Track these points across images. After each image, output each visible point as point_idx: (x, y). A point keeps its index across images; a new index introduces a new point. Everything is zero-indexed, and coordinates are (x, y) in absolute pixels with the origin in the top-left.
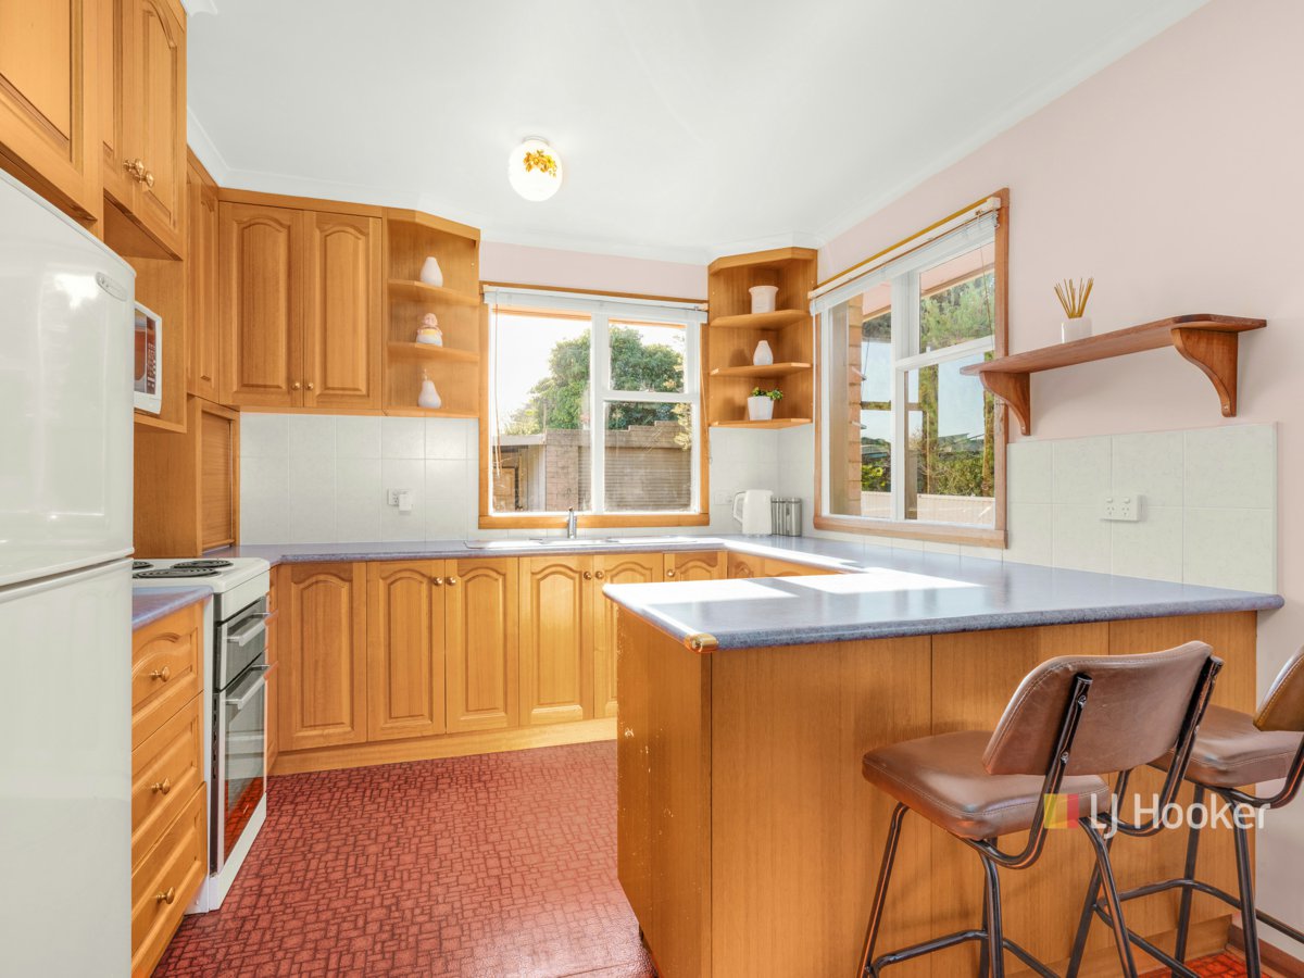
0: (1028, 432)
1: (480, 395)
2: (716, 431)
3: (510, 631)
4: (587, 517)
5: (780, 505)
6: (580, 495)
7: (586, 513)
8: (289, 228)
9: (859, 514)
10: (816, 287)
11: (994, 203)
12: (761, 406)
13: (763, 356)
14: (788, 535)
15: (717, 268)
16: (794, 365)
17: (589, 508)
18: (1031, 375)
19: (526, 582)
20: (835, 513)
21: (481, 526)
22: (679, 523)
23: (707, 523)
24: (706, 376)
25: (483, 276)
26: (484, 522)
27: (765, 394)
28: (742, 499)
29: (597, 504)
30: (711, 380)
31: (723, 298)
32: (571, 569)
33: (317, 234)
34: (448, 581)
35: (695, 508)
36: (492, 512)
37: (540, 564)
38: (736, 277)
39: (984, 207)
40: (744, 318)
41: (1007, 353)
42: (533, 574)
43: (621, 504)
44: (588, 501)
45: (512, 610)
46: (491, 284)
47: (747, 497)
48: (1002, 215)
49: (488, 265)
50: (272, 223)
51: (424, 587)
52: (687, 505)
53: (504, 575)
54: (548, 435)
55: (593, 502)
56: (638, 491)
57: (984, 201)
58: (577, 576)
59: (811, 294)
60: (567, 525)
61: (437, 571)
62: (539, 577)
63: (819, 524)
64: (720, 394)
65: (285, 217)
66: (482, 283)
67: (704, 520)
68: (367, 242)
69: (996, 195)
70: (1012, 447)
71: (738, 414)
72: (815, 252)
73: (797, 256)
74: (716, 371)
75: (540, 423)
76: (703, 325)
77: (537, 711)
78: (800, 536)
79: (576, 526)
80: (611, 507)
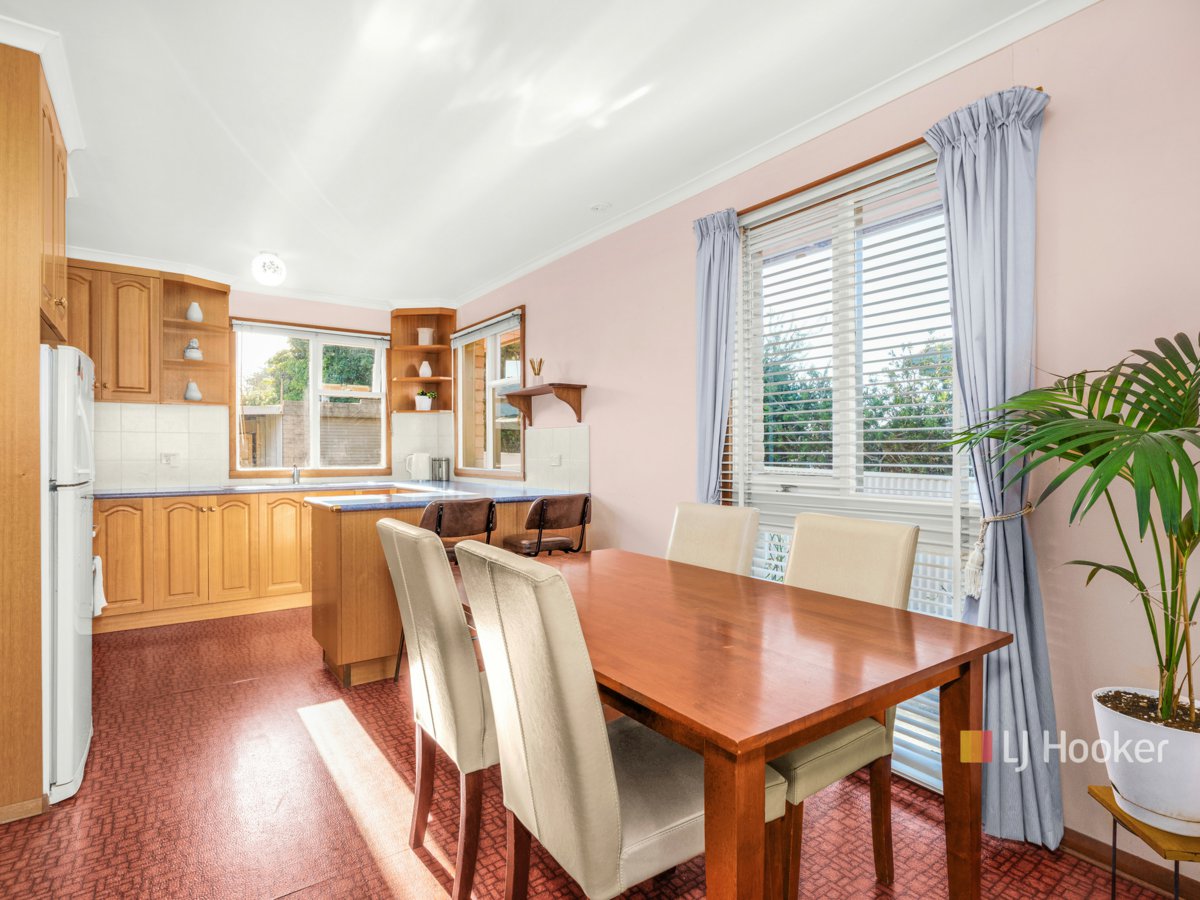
0: (531, 425)
1: (230, 391)
2: (395, 416)
3: (253, 553)
4: (307, 471)
5: (435, 463)
6: (303, 457)
7: (307, 468)
8: (90, 283)
9: (482, 467)
10: (455, 333)
11: (519, 312)
12: (423, 402)
13: (425, 371)
14: (441, 480)
15: (395, 314)
16: (442, 378)
17: (309, 465)
18: (533, 398)
19: (264, 508)
20: (467, 466)
21: (231, 477)
22: (371, 473)
23: (390, 474)
24: (390, 382)
25: (232, 313)
26: (233, 474)
27: (425, 394)
28: (411, 459)
29: (315, 462)
30: (393, 384)
31: (400, 332)
32: (294, 501)
33: (111, 286)
34: (211, 509)
35: (383, 465)
36: (239, 468)
37: (273, 497)
38: (408, 320)
39: (515, 312)
40: (415, 347)
41: (524, 386)
42: (269, 504)
43: (331, 462)
44: (308, 461)
45: (254, 528)
46: (237, 319)
47: (414, 457)
48: (522, 318)
49: (235, 307)
50: (78, 278)
51: (194, 513)
52: (377, 462)
53: (249, 505)
54: (285, 406)
55: (311, 461)
56: (343, 454)
57: (514, 310)
58: (298, 505)
59: (452, 336)
60: (293, 476)
61: (203, 502)
62: (272, 505)
63: (458, 474)
64: (398, 394)
65: (87, 275)
66: (231, 318)
67: (388, 472)
68: (149, 292)
69: (519, 308)
70: (527, 431)
71: (410, 406)
72: (455, 311)
73: (444, 313)
74: (395, 379)
75: (278, 392)
76: (387, 349)
77: (272, 588)
78: (448, 480)
79: (299, 476)
80: (324, 464)
